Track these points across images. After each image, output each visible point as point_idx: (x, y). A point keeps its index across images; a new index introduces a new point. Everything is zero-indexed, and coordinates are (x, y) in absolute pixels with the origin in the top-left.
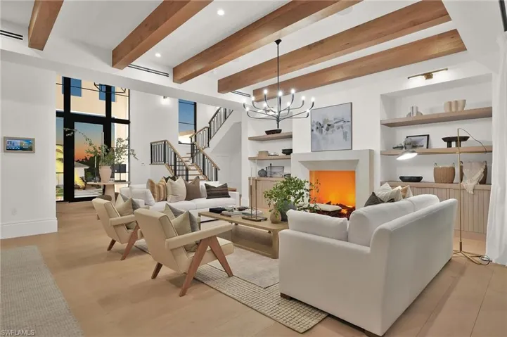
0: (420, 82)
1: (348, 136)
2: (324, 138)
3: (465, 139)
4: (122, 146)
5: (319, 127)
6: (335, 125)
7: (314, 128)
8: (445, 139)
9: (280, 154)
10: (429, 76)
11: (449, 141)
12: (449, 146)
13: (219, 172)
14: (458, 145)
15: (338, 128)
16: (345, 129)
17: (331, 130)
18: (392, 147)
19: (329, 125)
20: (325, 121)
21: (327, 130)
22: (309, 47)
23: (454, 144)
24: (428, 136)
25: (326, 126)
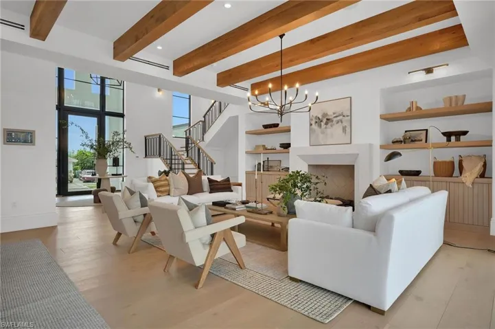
0: (420, 77)
1: (347, 130)
2: (323, 133)
3: (465, 133)
4: (118, 140)
5: (319, 121)
6: (335, 119)
7: (313, 122)
8: (444, 134)
9: (278, 148)
10: (429, 71)
11: (448, 135)
12: (449, 140)
13: (214, 166)
14: (458, 140)
15: (338, 122)
16: (344, 124)
17: (330, 124)
18: (391, 141)
19: (327, 119)
20: (325, 115)
21: (326, 124)
22: (312, 41)
23: (453, 138)
24: (427, 130)
25: (325, 120)
